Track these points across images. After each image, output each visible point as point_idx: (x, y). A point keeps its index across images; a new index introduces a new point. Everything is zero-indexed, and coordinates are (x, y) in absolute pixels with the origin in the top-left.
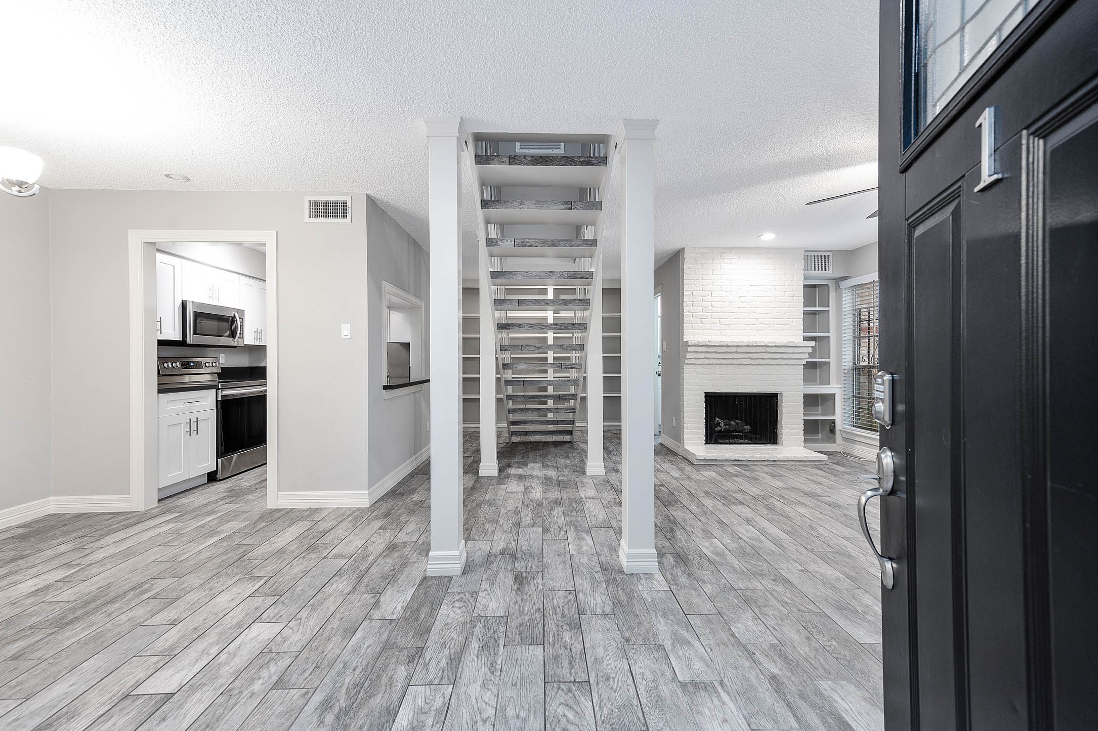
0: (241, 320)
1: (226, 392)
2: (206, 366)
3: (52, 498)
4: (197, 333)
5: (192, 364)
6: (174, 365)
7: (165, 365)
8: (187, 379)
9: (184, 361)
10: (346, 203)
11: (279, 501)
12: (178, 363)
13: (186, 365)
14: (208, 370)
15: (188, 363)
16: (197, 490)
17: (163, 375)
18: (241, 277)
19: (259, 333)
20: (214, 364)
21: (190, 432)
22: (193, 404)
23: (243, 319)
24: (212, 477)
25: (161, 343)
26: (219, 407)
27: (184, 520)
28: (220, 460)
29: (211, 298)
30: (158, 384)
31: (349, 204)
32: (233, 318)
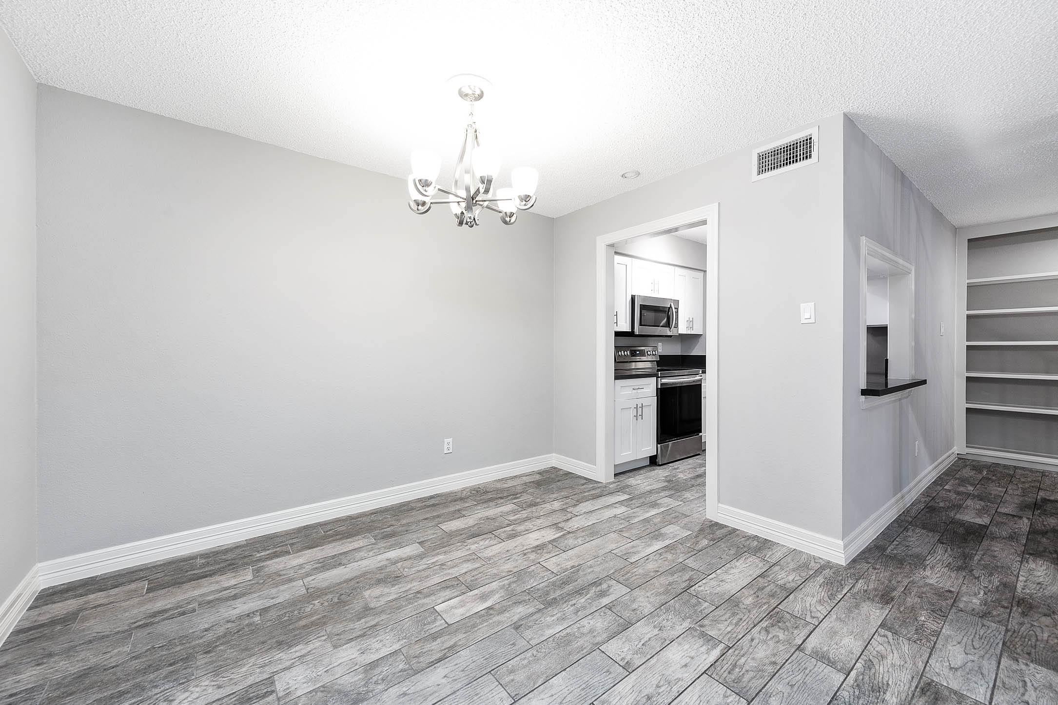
0: (676, 310)
1: (664, 381)
2: (648, 355)
3: (554, 454)
4: (642, 324)
5: (638, 352)
6: (626, 353)
7: (620, 353)
8: (633, 366)
9: (632, 350)
10: (811, 138)
11: (719, 514)
12: (628, 352)
13: (634, 354)
14: (650, 358)
15: (635, 351)
16: (642, 472)
17: (618, 362)
18: (677, 268)
19: (691, 322)
20: (654, 353)
21: (637, 416)
22: (639, 391)
23: (677, 309)
24: (653, 461)
25: (618, 334)
26: (659, 394)
27: (633, 506)
28: (659, 445)
29: (653, 291)
30: (615, 370)
31: (815, 138)
32: (669, 308)
